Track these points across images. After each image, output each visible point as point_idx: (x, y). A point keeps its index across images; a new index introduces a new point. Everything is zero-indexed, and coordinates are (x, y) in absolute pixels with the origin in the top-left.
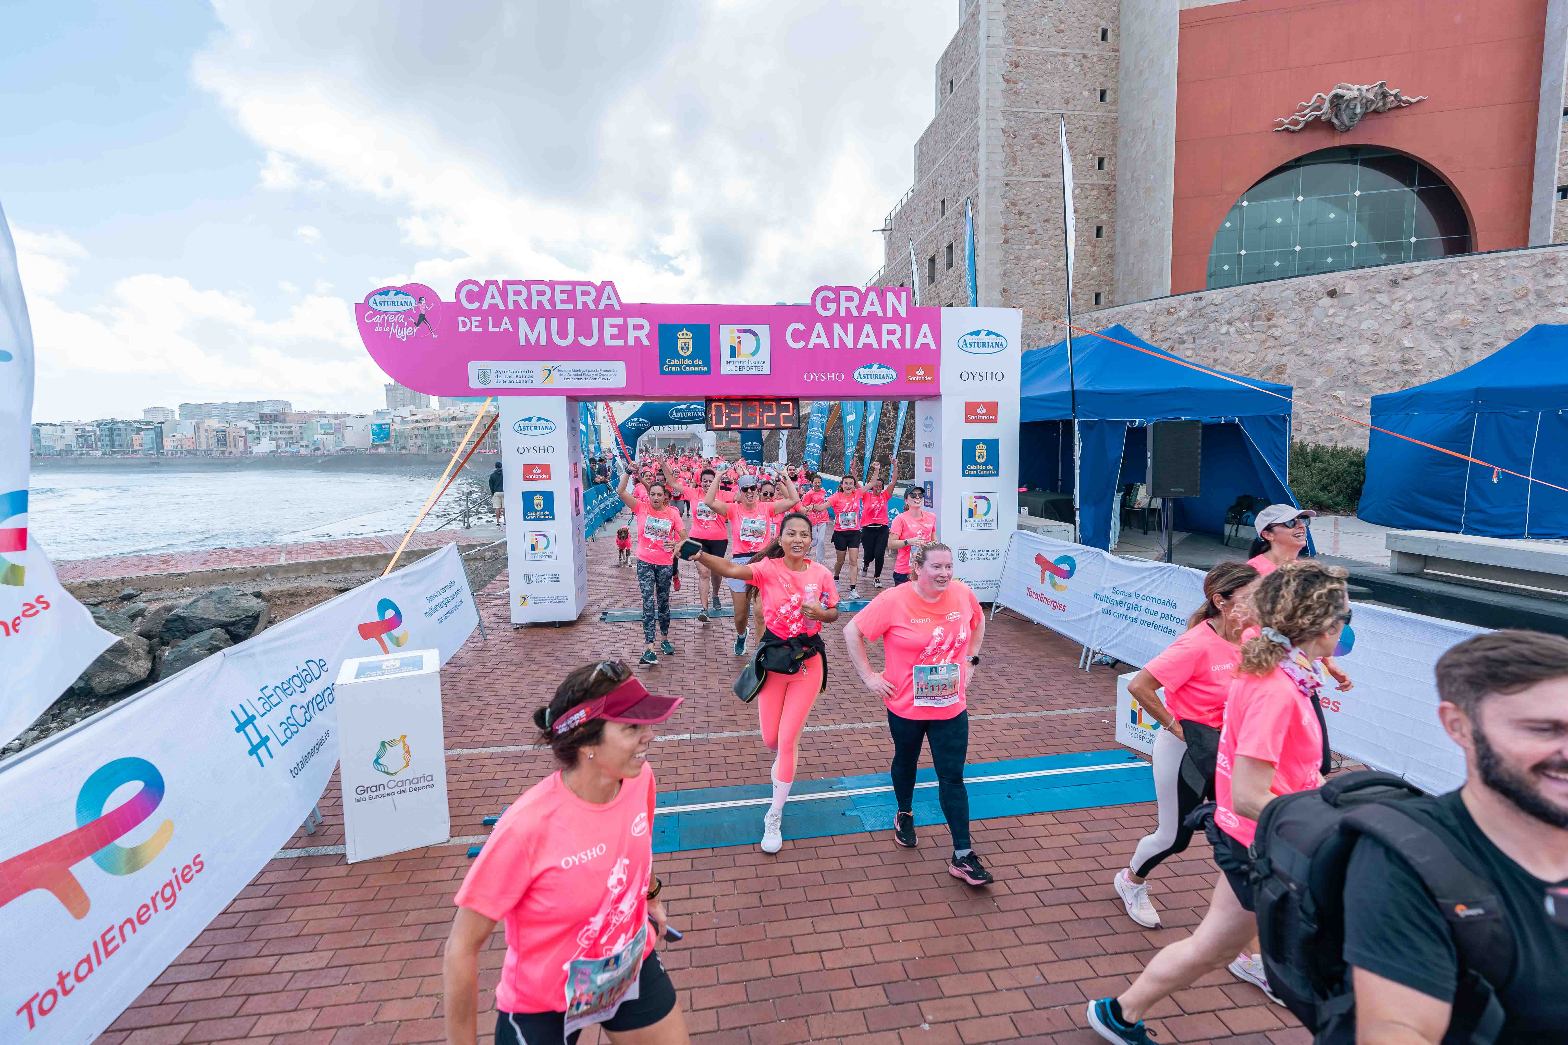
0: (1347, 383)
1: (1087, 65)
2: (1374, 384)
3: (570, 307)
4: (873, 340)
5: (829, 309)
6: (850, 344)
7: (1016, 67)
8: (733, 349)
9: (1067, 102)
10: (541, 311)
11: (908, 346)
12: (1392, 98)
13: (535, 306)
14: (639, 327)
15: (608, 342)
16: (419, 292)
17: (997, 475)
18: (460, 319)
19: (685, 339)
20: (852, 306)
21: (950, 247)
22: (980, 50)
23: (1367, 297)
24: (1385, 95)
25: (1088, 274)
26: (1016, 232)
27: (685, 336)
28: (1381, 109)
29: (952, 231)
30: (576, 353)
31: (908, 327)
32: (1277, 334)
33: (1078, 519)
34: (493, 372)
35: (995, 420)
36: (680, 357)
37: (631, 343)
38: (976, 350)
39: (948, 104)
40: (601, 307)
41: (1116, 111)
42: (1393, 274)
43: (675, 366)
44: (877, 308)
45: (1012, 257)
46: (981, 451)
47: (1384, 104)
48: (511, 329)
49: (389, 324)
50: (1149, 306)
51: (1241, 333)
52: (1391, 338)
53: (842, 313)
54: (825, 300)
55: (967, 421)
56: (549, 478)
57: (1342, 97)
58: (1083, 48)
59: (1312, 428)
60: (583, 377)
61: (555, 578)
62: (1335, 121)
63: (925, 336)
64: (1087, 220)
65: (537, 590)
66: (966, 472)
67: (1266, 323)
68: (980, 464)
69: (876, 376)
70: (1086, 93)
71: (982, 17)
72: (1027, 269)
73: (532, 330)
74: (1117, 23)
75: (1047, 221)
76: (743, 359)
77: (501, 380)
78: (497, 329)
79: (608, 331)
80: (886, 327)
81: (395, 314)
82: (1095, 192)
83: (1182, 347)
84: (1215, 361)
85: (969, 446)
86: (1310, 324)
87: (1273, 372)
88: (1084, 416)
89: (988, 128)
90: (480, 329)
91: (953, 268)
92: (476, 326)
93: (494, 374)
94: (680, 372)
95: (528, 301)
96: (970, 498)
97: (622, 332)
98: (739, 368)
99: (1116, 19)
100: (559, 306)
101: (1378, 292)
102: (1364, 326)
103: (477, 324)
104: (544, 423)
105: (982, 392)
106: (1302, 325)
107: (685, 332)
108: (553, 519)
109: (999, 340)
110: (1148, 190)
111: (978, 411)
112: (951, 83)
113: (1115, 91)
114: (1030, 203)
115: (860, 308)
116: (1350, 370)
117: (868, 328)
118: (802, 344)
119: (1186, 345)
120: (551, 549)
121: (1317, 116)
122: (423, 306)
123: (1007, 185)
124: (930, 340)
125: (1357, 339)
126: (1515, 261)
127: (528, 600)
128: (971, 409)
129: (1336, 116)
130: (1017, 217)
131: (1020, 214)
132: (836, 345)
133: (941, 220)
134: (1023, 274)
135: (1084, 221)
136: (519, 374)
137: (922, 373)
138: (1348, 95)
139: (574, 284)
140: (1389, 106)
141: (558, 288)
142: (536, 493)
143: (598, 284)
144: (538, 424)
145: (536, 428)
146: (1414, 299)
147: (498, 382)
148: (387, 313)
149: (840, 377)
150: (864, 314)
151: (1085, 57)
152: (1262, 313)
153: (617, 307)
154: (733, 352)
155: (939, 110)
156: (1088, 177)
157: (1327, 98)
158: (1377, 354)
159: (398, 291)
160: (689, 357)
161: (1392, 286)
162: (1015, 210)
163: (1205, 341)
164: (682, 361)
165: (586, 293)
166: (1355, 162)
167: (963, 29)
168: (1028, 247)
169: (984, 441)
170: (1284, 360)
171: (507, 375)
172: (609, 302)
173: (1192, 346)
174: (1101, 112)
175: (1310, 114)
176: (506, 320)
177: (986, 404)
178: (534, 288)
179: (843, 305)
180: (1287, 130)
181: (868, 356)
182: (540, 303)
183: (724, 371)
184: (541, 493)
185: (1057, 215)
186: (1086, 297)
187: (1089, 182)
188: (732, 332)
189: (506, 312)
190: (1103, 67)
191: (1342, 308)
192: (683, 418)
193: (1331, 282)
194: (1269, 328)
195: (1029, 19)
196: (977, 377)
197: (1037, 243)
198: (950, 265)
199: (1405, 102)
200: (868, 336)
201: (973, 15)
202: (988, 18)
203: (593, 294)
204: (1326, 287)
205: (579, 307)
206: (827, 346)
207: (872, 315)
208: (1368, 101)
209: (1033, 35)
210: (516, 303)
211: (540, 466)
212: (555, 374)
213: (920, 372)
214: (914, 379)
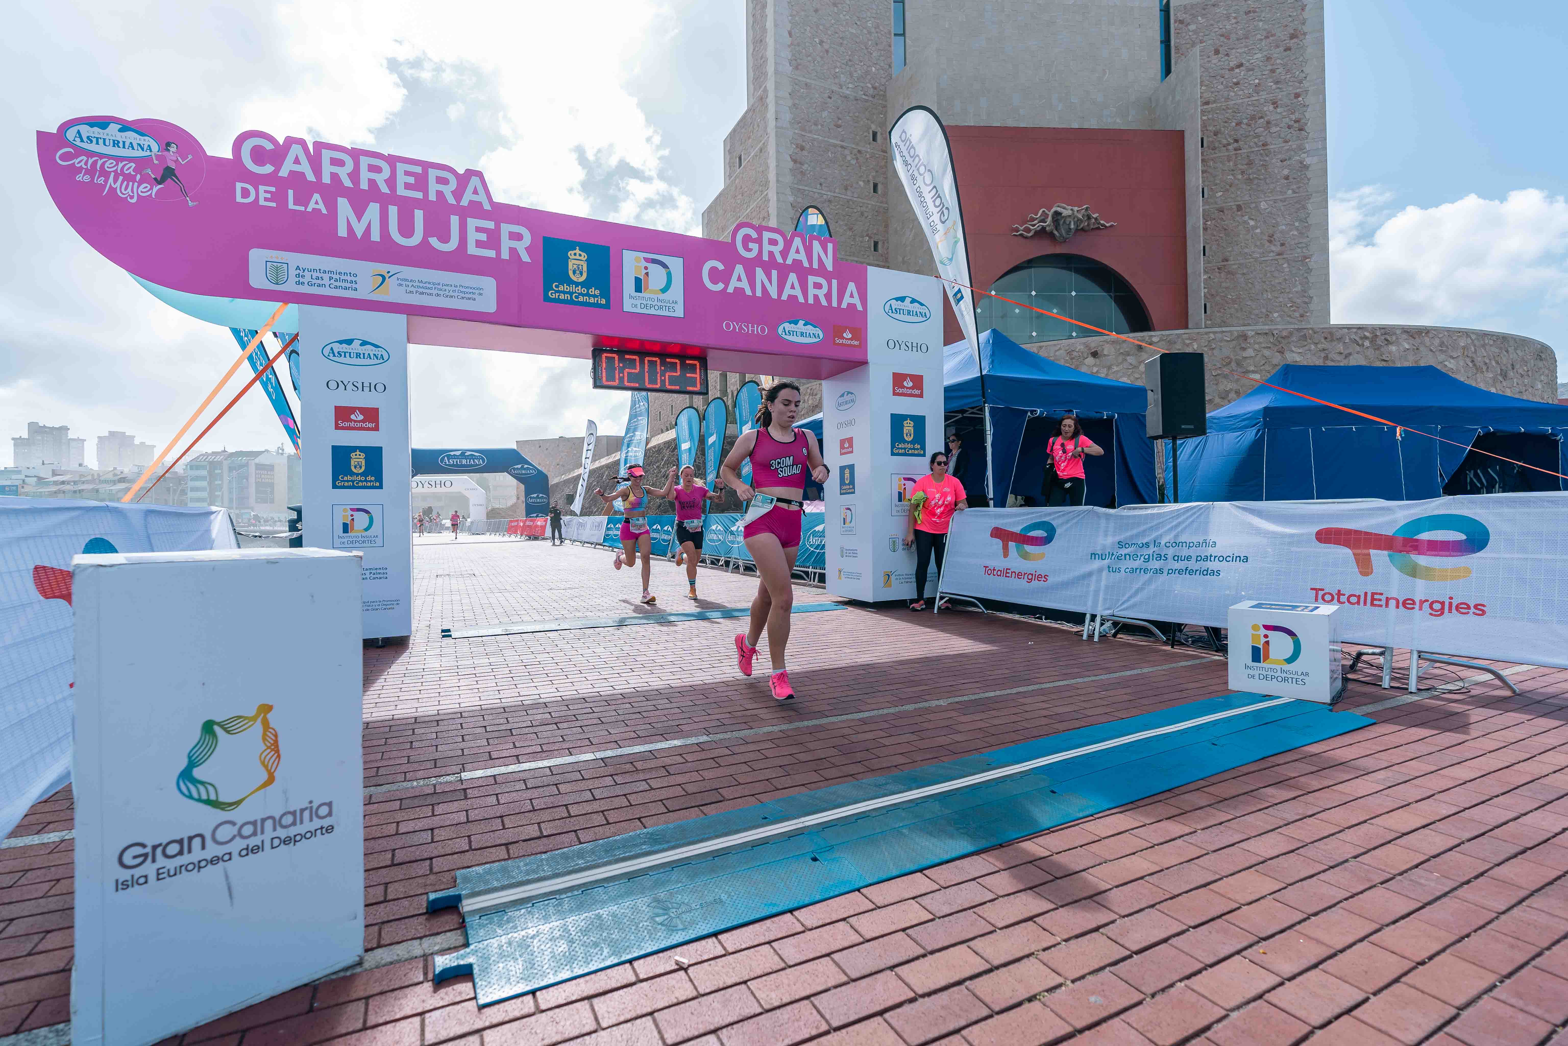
1: (861, 159)
3: (419, 195)
4: (797, 292)
5: (750, 250)
6: (773, 293)
7: (802, 149)
8: (638, 281)
9: (846, 189)
10: (374, 194)
11: (835, 304)
12: (1093, 220)
13: (364, 185)
14: (516, 236)
15: (472, 250)
17: (924, 455)
18: (239, 186)
19: (577, 261)
20: (777, 250)
22: (769, 130)
23: (1120, 359)
24: (1089, 217)
27: (577, 257)
28: (1087, 228)
30: (425, 258)
31: (834, 282)
34: (292, 267)
35: (921, 396)
36: (570, 282)
37: (505, 255)
38: (902, 317)
39: (737, 177)
40: (464, 202)
41: (887, 203)
43: (564, 292)
44: (802, 256)
46: (908, 427)
47: (1088, 225)
48: (324, 211)
49: (104, 173)
53: (765, 257)
54: (747, 239)
55: (895, 394)
56: (376, 429)
57: (1060, 214)
58: (857, 144)
60: (434, 292)
61: (379, 574)
62: (1056, 232)
63: (851, 297)
66: (895, 451)
68: (908, 442)
69: (802, 334)
70: (861, 183)
71: (770, 101)
73: (359, 218)
76: (652, 296)
77: (306, 280)
78: (302, 208)
79: (473, 236)
80: (812, 279)
81: (118, 158)
85: (897, 421)
88: (993, 402)
89: (778, 200)
90: (274, 205)
92: (266, 199)
93: (293, 272)
94: (571, 302)
95: (354, 176)
96: (900, 480)
97: (493, 240)
98: (646, 306)
99: (883, 125)
100: (401, 191)
101: (1129, 355)
103: (269, 196)
104: (372, 349)
105: (909, 364)
108: (381, 487)
109: (923, 310)
111: (905, 384)
112: (740, 158)
113: (885, 185)
115: (785, 253)
117: (793, 278)
118: (720, 286)
120: (377, 529)
121: (1043, 227)
122: (172, 155)
124: (856, 300)
126: (1219, 336)
128: (898, 379)
129: (1056, 229)
132: (759, 293)
136: (335, 276)
137: (850, 336)
138: (1065, 213)
139: (426, 166)
140: (1092, 227)
141: (401, 168)
142: (354, 449)
143: (461, 171)
144: (361, 350)
145: (358, 355)
147: (299, 282)
149: (763, 330)
151: (859, 152)
154: (639, 286)
155: (728, 181)
156: (866, 256)
157: (1050, 214)
159: (126, 125)
160: (583, 284)
161: (1137, 350)
164: (572, 288)
165: (442, 181)
166: (1070, 269)
167: (751, 110)
169: (911, 417)
171: (315, 275)
172: (475, 198)
174: (874, 201)
175: (1038, 226)
176: (316, 197)
177: (912, 377)
178: (365, 161)
179: (767, 248)
180: (1021, 235)
181: (793, 310)
182: (372, 183)
183: (628, 307)
184: (362, 449)
187: (867, 261)
188: (637, 259)
189: (318, 186)
190: (874, 163)
191: (1103, 367)
192: (457, 465)
193: (1093, 345)
195: (812, 110)
196: (903, 346)
199: (1103, 225)
200: (792, 288)
201: (762, 99)
202: (776, 103)
203: (453, 184)
204: (1090, 349)
205: (432, 197)
206: (749, 292)
207: (797, 263)
208: (1079, 220)
209: (816, 125)
210: (334, 176)
211: (362, 410)
212: (391, 282)
213: (848, 335)
214: (841, 341)
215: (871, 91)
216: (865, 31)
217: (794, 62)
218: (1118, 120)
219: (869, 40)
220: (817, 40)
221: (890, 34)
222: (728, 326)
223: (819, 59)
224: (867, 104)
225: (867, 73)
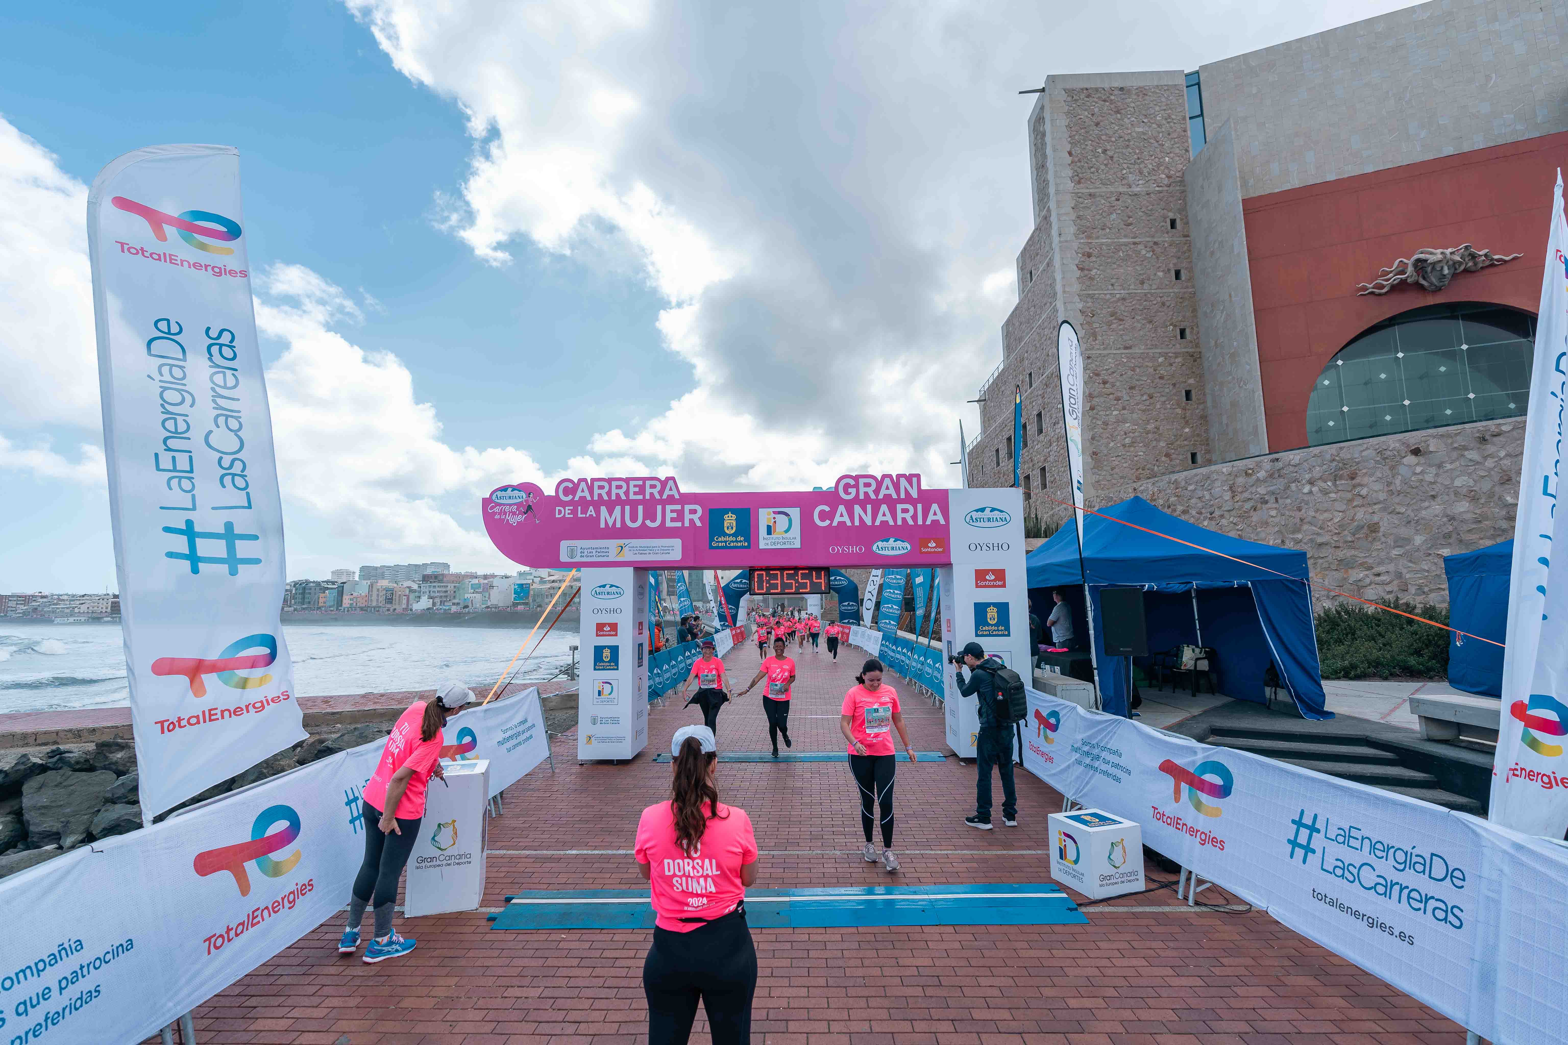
0: (1451, 541)
1: (1158, 250)
2: (1481, 541)
3: (640, 497)
4: (889, 518)
5: (850, 494)
6: (869, 522)
7: (1089, 257)
8: (769, 527)
9: (1142, 283)
10: (619, 501)
11: (920, 522)
12: (1483, 258)
13: (613, 497)
14: (694, 512)
15: (669, 524)
16: (530, 489)
17: (1009, 635)
18: (557, 508)
19: (730, 521)
20: (870, 491)
21: (1039, 415)
22: (1053, 246)
23: (1455, 454)
24: (1473, 257)
25: (1181, 435)
26: (1102, 399)
27: (730, 518)
28: (1473, 269)
29: (1040, 401)
30: (643, 533)
31: (919, 506)
32: (1364, 492)
33: (1096, 678)
34: (579, 548)
35: (1004, 586)
36: (725, 535)
37: (687, 524)
38: (982, 524)
39: (1029, 291)
40: (665, 497)
41: (1193, 287)
42: (1479, 431)
43: (722, 542)
44: (892, 492)
45: (1099, 423)
46: (992, 613)
47: (1475, 264)
48: (594, 516)
49: (505, 513)
50: (1225, 468)
51: (1325, 492)
52: (1491, 495)
53: (862, 497)
54: (847, 486)
55: (977, 586)
56: (616, 635)
57: (1426, 261)
58: (1153, 237)
59: (1420, 588)
60: (648, 552)
61: (615, 721)
62: (1423, 282)
63: (935, 514)
64: (1174, 385)
65: (599, 730)
66: (979, 633)
67: (1349, 482)
68: (992, 625)
69: (893, 548)
70: (1160, 274)
71: (1054, 218)
72: (1116, 433)
73: (610, 516)
74: (1184, 213)
75: (1131, 388)
76: (778, 536)
77: (585, 555)
78: (584, 516)
79: (669, 516)
80: (899, 507)
81: (510, 505)
82: (1179, 360)
83: (1265, 507)
84: (1302, 520)
85: (980, 609)
86: (1398, 482)
87: (1365, 530)
88: (1093, 581)
89: (1066, 310)
90: (572, 516)
91: (1043, 434)
92: (569, 514)
93: (579, 551)
94: (726, 547)
95: (609, 493)
97: (680, 516)
98: (774, 543)
99: (1183, 210)
100: (632, 497)
101: (1467, 449)
102: (1458, 483)
103: (570, 512)
104: (615, 590)
105: (990, 561)
106: (1389, 484)
107: (730, 515)
108: (617, 669)
109: (1003, 515)
110: (1233, 356)
111: (987, 577)
112: (1031, 273)
113: (1190, 270)
114: (1113, 373)
115: (877, 492)
116: (1451, 528)
117: (884, 508)
118: (827, 522)
119: (1269, 505)
120: (614, 694)
121: (1401, 279)
122: (531, 499)
123: (1089, 358)
124: (940, 517)
125: (1452, 496)
127: (593, 739)
128: (980, 575)
129: (1424, 278)
130: (1102, 386)
131: (1105, 383)
132: (857, 523)
133: (1029, 391)
134: (1112, 438)
135: (1171, 387)
136: (598, 550)
137: (934, 545)
138: (1432, 259)
139: (644, 479)
140: (1481, 265)
141: (632, 483)
142: (605, 647)
143: (663, 479)
144: (610, 590)
145: (608, 593)
146: (1508, 455)
147: (581, 556)
148: (504, 505)
149: (861, 549)
150: (881, 496)
151: (1156, 243)
152: (1345, 472)
153: (677, 496)
154: (769, 530)
155: (1022, 296)
156: (1171, 346)
157: (1410, 262)
158: (1478, 511)
159: (514, 488)
160: (733, 535)
161: (1481, 443)
162: (1099, 380)
163: (1288, 501)
164: (727, 538)
165: (653, 487)
166: (1455, 318)
167: (1038, 229)
168: (1115, 413)
169: (995, 605)
170: (1376, 518)
171: (589, 551)
172: (671, 493)
173: (1275, 506)
174: (1177, 288)
175: (1394, 279)
176: (591, 508)
177: (994, 572)
178: (614, 484)
179: (862, 490)
180: (1372, 293)
181: (885, 532)
182: (618, 495)
183: (762, 546)
184: (609, 647)
185: (1142, 382)
186: (1181, 457)
187: (1173, 350)
188: (769, 514)
189: (592, 503)
190: (1175, 251)
191: (1430, 466)
193: (1412, 441)
194: (1354, 486)
195: (1098, 217)
196: (985, 547)
197: (1124, 408)
198: (1040, 431)
199: (1498, 260)
200: (884, 515)
201: (1046, 218)
202: (1059, 220)
203: (659, 487)
204: (1408, 446)
205: (648, 497)
206: (849, 524)
207: (888, 497)
208: (1455, 263)
209: (1103, 229)
210: (600, 495)
211: (610, 625)
212: (626, 549)
213: (932, 544)
214: (926, 550)
215: (1166, 182)
216: (1154, 126)
217: (1076, 178)
218: (1519, 127)
219: (1159, 133)
220: (1100, 150)
221: (1184, 118)
222: (833, 550)
223: (1103, 167)
224: (1161, 195)
225: (1159, 165)
